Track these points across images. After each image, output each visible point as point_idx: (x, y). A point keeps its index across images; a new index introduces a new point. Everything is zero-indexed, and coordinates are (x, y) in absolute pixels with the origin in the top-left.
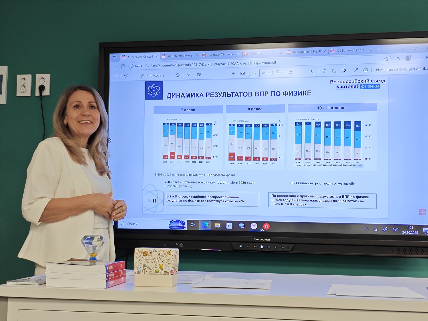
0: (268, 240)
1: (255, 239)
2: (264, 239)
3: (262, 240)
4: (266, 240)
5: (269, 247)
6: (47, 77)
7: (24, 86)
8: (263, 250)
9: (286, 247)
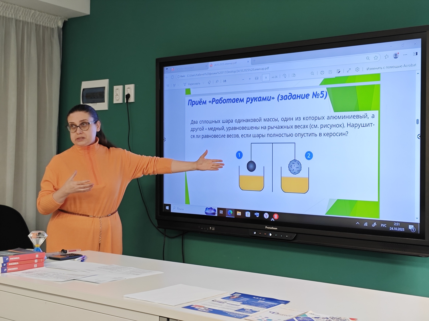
0: (276, 229)
1: (266, 227)
2: (272, 228)
3: (271, 228)
4: (274, 228)
5: (276, 235)
6: (132, 87)
7: (118, 95)
8: (271, 237)
9: (289, 236)
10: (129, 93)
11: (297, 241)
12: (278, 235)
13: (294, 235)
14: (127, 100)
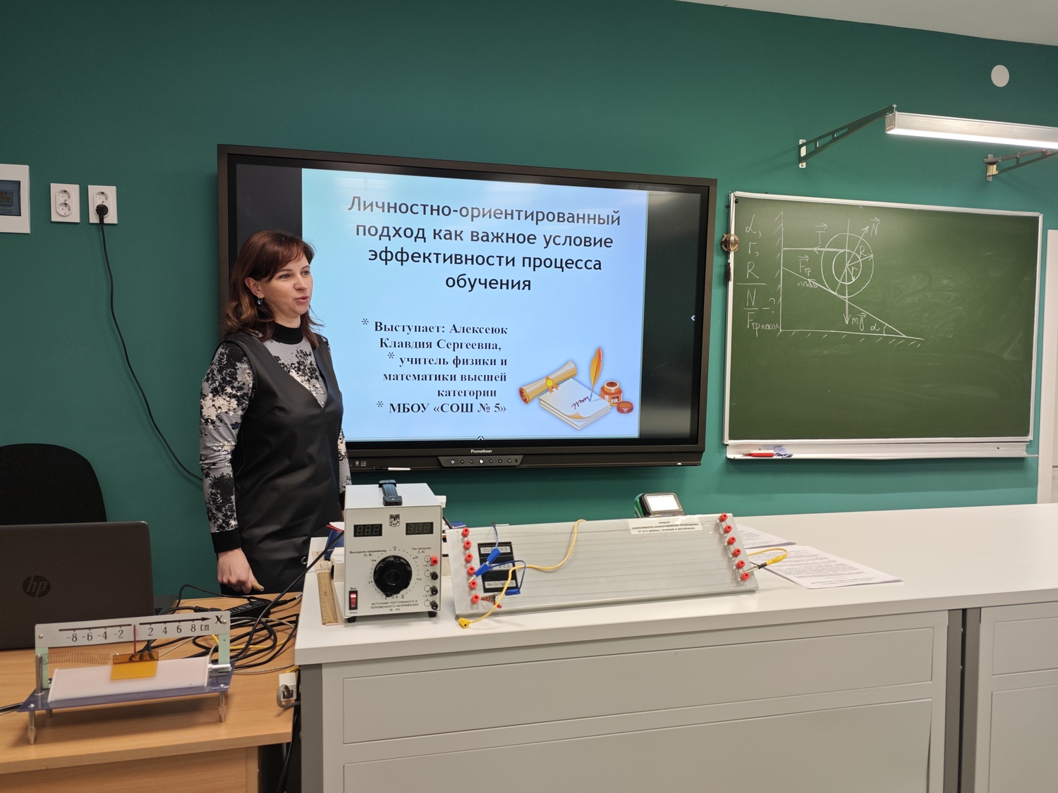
0: (490, 451)
1: (472, 451)
2: (484, 451)
3: (481, 452)
4: (486, 451)
5: (491, 461)
6: (111, 191)
7: (66, 204)
8: (485, 465)
9: (513, 460)
10: (104, 204)
11: (524, 466)
12: (495, 461)
13: (520, 458)
14: (101, 219)
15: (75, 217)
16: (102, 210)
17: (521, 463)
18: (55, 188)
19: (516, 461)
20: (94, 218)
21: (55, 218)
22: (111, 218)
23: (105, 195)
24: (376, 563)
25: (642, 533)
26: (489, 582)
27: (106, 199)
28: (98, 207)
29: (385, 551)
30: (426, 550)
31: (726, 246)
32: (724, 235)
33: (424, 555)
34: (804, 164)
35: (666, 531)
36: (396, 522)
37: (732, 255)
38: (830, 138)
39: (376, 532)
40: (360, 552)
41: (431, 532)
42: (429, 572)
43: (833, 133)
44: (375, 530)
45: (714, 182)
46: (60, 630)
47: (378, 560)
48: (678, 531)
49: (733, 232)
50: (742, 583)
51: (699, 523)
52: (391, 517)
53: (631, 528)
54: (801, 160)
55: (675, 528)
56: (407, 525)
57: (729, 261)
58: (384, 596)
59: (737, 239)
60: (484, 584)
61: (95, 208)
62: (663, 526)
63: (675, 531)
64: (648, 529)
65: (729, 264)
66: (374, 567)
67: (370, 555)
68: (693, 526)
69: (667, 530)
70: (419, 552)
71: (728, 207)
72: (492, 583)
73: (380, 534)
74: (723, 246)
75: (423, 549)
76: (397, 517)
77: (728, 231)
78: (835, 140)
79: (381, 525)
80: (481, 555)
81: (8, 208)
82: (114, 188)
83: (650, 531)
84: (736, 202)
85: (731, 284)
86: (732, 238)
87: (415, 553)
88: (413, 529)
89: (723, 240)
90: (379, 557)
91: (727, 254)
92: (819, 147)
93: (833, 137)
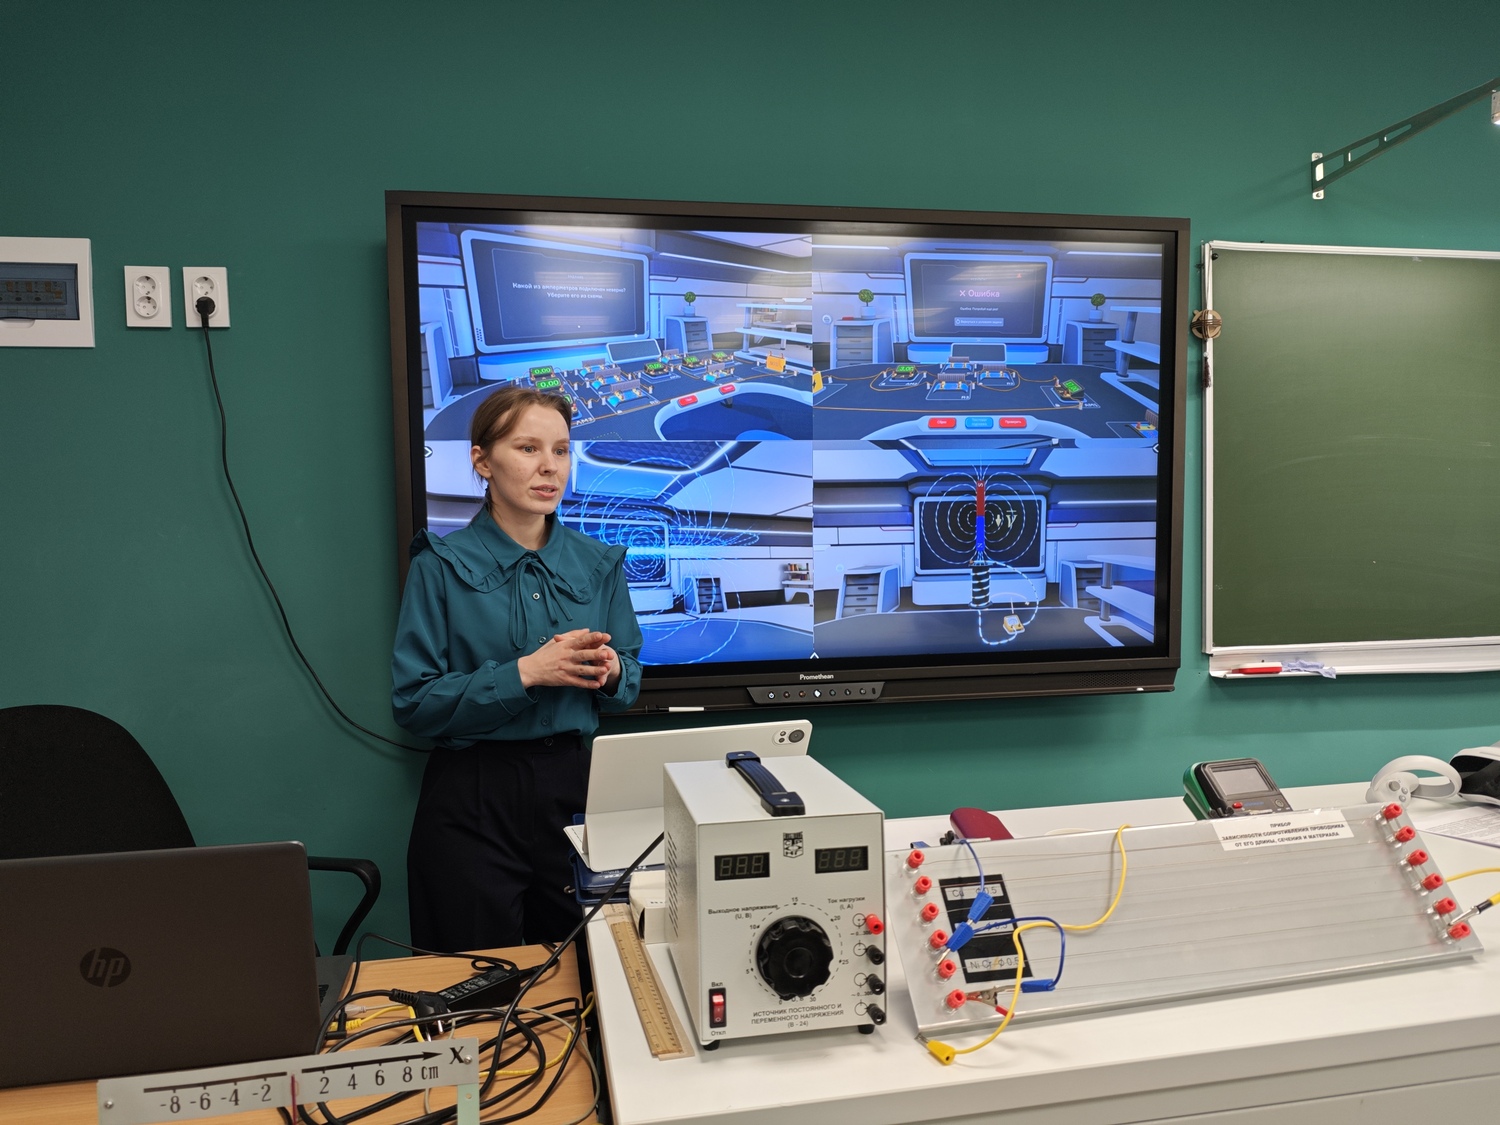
0: (830, 677)
1: (802, 676)
2: (820, 677)
3: (816, 677)
4: (825, 677)
5: (832, 693)
6: (219, 275)
9: (868, 690)
10: (208, 296)
11: (887, 699)
12: (840, 693)
13: (879, 685)
14: (205, 321)
15: (164, 320)
16: (205, 306)
17: (882, 695)
18: (132, 273)
19: (874, 691)
20: (193, 320)
21: (132, 321)
22: (220, 318)
23: (209, 282)
24: (759, 932)
25: (1243, 847)
26: (973, 960)
27: (212, 288)
28: (198, 301)
29: (776, 907)
30: (856, 904)
31: (1200, 331)
32: (1196, 312)
33: (851, 913)
34: (1321, 192)
35: (1286, 842)
36: (795, 848)
37: (1210, 344)
38: (1375, 144)
39: (757, 868)
40: (728, 911)
41: (864, 866)
42: (862, 947)
43: (1380, 135)
44: (755, 866)
45: (1186, 223)
46: (147, 1090)
47: (764, 925)
48: (1308, 840)
49: (1210, 306)
50: (1450, 942)
51: (1345, 824)
52: (787, 837)
53: (1221, 839)
54: (1316, 185)
55: (1302, 834)
56: (818, 852)
57: (1205, 354)
58: (778, 997)
59: (1218, 317)
60: (963, 965)
61: (195, 303)
62: (1279, 833)
63: (1303, 841)
64: (1254, 840)
65: (1206, 359)
66: (755, 940)
67: (747, 915)
68: (1334, 830)
69: (1288, 839)
70: (842, 907)
71: (1201, 266)
72: (979, 961)
73: (766, 873)
74: (1195, 331)
75: (851, 900)
76: (798, 837)
77: (1202, 305)
78: (1384, 146)
79: (766, 856)
80: (949, 904)
81: (60, 308)
82: (223, 270)
83: (1257, 843)
84: (1214, 258)
85: (1209, 392)
86: (1210, 317)
87: (834, 910)
88: (830, 861)
89: (1195, 320)
90: (766, 919)
91: (1201, 343)
92: (1352, 162)
93: (1382, 144)
